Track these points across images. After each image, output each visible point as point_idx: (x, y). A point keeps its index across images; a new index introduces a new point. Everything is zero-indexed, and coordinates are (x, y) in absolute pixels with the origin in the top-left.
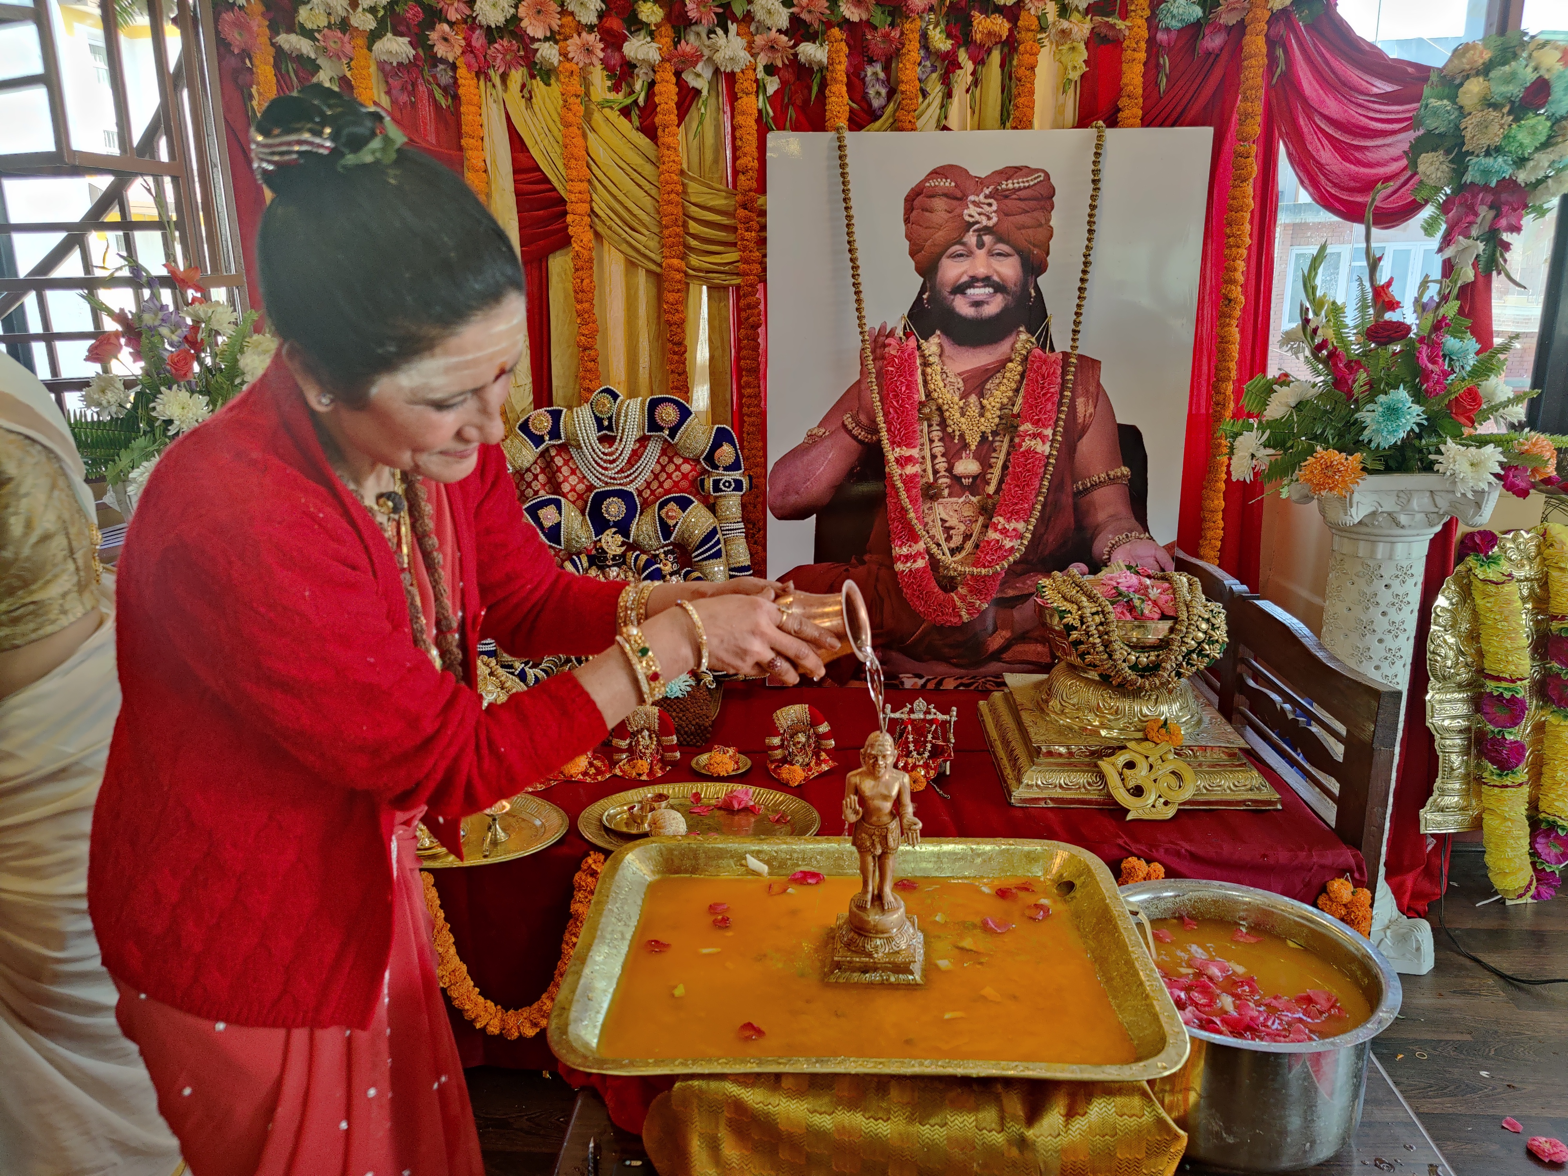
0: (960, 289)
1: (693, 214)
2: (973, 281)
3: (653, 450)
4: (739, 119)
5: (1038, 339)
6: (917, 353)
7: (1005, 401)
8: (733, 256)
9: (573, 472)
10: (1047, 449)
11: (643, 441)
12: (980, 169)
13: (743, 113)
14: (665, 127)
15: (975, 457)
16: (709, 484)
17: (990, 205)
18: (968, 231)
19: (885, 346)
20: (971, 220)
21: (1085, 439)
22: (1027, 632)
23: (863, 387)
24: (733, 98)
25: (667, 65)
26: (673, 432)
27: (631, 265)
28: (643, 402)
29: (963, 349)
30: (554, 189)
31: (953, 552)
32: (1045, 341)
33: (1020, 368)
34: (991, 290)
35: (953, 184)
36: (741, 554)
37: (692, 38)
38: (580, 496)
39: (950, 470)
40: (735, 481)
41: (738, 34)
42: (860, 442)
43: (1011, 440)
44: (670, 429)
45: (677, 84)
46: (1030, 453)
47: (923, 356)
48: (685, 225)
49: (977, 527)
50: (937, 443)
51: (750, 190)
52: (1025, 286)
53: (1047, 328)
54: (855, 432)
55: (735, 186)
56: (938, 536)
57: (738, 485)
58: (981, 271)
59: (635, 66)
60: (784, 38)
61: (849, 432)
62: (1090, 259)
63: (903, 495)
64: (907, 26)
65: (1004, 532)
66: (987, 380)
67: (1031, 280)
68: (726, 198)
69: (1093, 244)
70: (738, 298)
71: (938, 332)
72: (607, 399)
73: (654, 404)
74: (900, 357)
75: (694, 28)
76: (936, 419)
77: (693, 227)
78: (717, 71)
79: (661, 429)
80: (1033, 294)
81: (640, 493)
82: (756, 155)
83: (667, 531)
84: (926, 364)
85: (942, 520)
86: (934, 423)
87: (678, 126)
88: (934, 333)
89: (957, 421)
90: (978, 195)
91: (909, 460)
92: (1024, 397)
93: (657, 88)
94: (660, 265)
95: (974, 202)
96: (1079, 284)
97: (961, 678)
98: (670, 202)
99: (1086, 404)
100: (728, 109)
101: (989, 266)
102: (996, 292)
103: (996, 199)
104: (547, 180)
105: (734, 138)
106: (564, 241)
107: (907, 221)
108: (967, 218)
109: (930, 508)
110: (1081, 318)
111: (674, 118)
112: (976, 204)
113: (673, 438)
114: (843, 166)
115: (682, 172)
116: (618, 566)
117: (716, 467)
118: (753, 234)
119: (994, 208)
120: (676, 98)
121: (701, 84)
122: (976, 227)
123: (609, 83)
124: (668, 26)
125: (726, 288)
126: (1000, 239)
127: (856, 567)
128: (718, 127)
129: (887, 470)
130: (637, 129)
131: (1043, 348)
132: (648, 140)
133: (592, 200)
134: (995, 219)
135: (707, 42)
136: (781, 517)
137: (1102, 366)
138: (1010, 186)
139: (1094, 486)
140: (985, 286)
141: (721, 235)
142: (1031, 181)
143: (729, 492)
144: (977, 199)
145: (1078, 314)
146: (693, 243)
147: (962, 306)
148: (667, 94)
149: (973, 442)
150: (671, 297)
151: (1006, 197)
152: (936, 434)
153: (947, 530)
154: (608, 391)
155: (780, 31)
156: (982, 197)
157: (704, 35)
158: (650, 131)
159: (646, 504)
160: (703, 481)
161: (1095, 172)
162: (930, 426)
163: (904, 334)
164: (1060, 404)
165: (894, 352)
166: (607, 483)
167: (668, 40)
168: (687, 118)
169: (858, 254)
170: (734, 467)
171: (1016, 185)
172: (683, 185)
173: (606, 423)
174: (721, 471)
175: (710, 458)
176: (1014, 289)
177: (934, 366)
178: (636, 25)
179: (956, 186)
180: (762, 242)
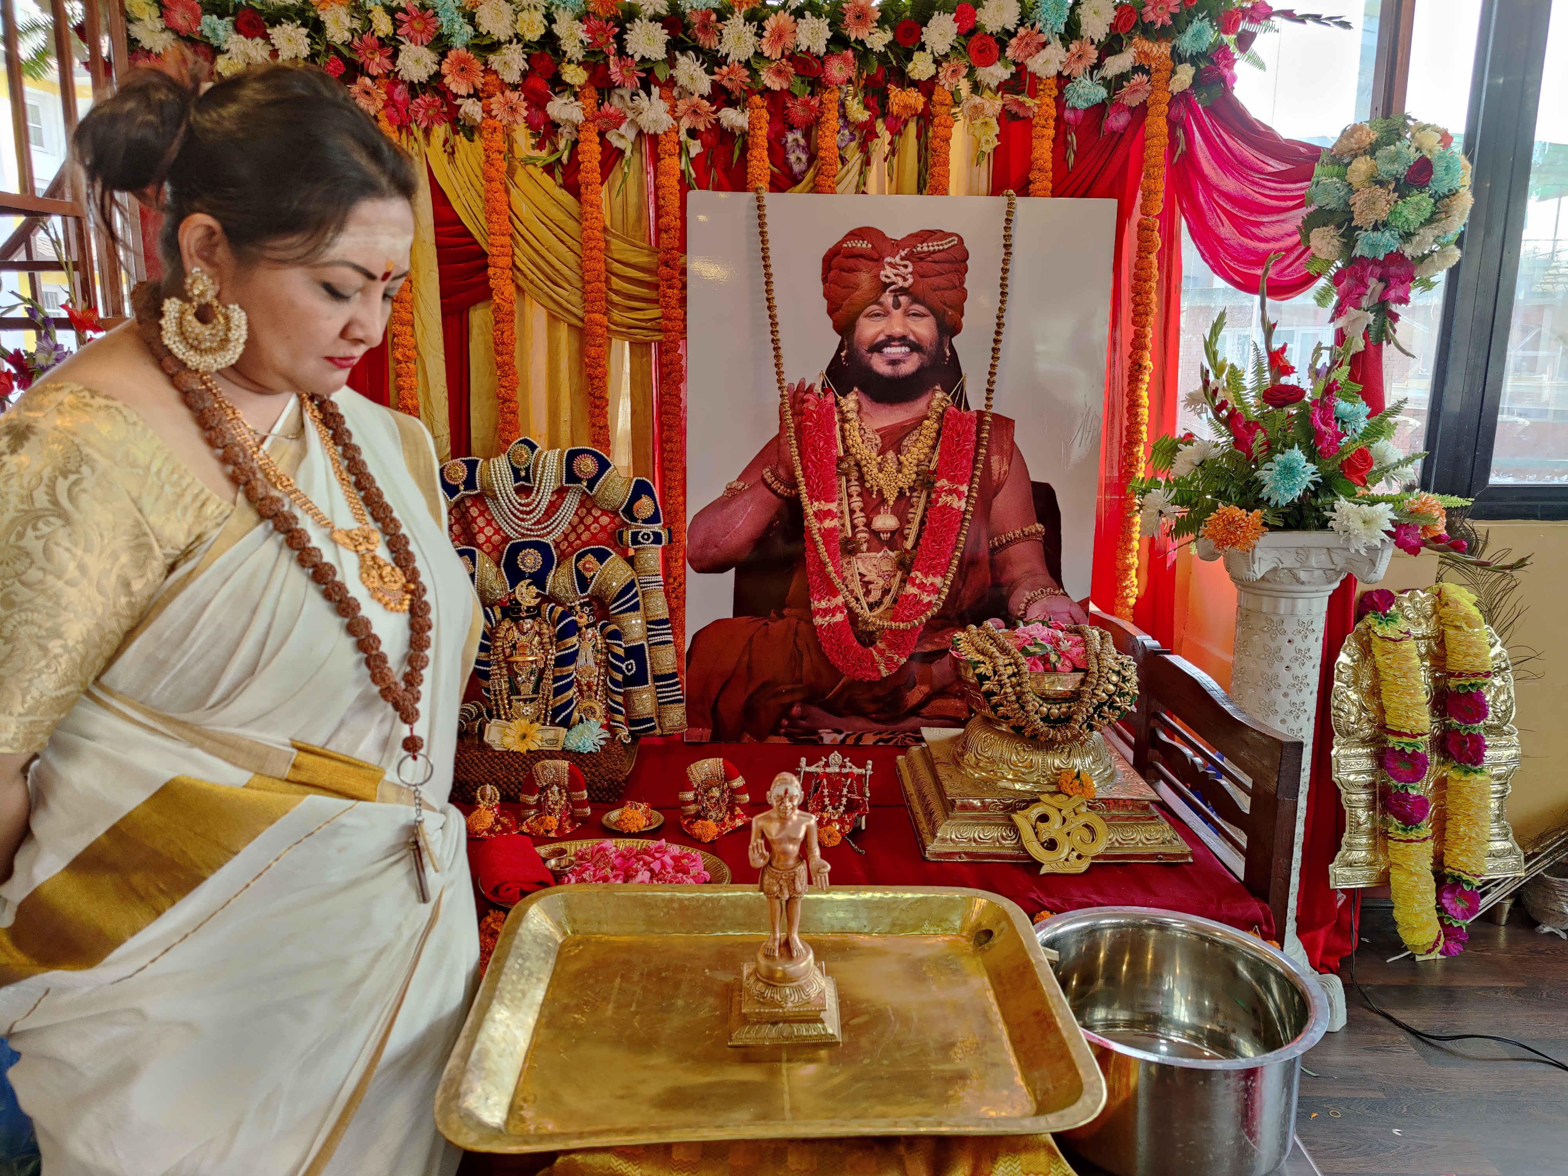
0: (877, 348)
1: (615, 270)
2: (890, 340)
3: (571, 502)
4: (662, 179)
5: (953, 398)
6: (836, 409)
7: (922, 457)
8: (655, 313)
9: (489, 523)
10: (962, 504)
11: (561, 492)
12: (896, 231)
13: (667, 173)
14: (588, 185)
15: (892, 513)
16: (628, 536)
17: (906, 266)
18: (885, 291)
19: (804, 401)
20: (888, 281)
21: (1000, 496)
22: (945, 687)
23: (782, 441)
24: (656, 158)
25: (591, 125)
26: (592, 483)
27: (553, 318)
28: (561, 455)
29: (880, 406)
30: (476, 242)
31: (871, 606)
32: (960, 400)
33: (936, 426)
34: (907, 349)
35: (870, 246)
36: (660, 608)
37: (615, 100)
38: (495, 548)
39: (868, 524)
40: (654, 533)
41: (661, 97)
42: (779, 496)
43: (929, 496)
44: (588, 480)
45: (600, 144)
46: (947, 507)
47: (841, 412)
48: (607, 281)
49: (896, 582)
50: (855, 498)
51: (673, 249)
52: (940, 345)
53: (962, 387)
54: (774, 486)
55: (657, 244)
56: (856, 591)
57: (657, 538)
58: (898, 330)
59: (559, 126)
60: (706, 103)
61: (768, 486)
62: (1003, 320)
63: (822, 549)
64: (826, 96)
65: (922, 586)
66: (904, 437)
67: (946, 340)
68: (648, 256)
69: (1006, 306)
70: (661, 353)
71: (856, 389)
72: (524, 450)
73: (573, 455)
74: (818, 413)
75: (618, 91)
76: (854, 475)
77: (616, 283)
78: (640, 133)
79: (579, 480)
80: (948, 354)
81: (557, 546)
82: (678, 215)
83: (583, 582)
84: (844, 420)
85: (860, 574)
86: (853, 478)
87: (602, 184)
88: (852, 390)
89: (876, 478)
90: (894, 257)
91: (829, 514)
92: (940, 454)
93: (580, 146)
94: (582, 320)
95: (890, 264)
96: (993, 345)
97: (880, 733)
98: (592, 258)
99: (1001, 462)
100: (651, 169)
101: (905, 326)
102: (912, 351)
103: (911, 261)
104: (469, 234)
105: (657, 198)
106: (485, 294)
107: (825, 280)
108: (884, 279)
109: (849, 563)
110: (995, 378)
111: (597, 177)
112: (893, 266)
113: (591, 491)
114: (762, 225)
115: (605, 229)
116: (533, 618)
117: (635, 520)
118: (675, 291)
119: (910, 269)
120: (599, 157)
121: (625, 145)
122: (892, 287)
123: (533, 141)
124: (592, 88)
125: (648, 344)
126: (915, 300)
127: (775, 621)
128: (641, 186)
129: (806, 523)
130: (561, 186)
131: (959, 406)
132: (571, 197)
133: (514, 254)
134: (911, 281)
135: (630, 104)
136: (699, 570)
137: (1016, 425)
138: (926, 249)
139: (1010, 542)
140: (901, 346)
141: (644, 292)
142: (945, 244)
143: (648, 544)
144: (893, 260)
145: (992, 374)
146: (615, 298)
147: (879, 365)
148: (591, 153)
149: (891, 497)
150: (593, 352)
151: (922, 259)
152: (855, 489)
153: (866, 584)
154: (526, 442)
155: (702, 96)
156: (898, 258)
157: (627, 98)
158: (573, 187)
159: (563, 556)
160: (621, 534)
161: (1007, 237)
162: (848, 481)
163: (823, 390)
164: (976, 461)
165: (812, 408)
166: (523, 535)
167: (592, 101)
168: (610, 177)
169: (777, 311)
170: (654, 519)
171: (931, 249)
172: (607, 242)
173: (523, 474)
174: (639, 523)
175: (629, 510)
176: (930, 348)
177: (852, 423)
178: (559, 85)
179: (873, 247)
180: (683, 301)
